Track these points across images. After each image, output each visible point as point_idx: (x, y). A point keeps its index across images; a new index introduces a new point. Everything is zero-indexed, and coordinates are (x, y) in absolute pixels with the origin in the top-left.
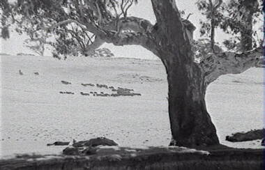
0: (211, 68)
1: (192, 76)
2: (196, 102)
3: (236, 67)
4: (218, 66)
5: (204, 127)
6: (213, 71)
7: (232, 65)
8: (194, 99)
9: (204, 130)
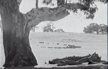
0: (32, 17)
1: (16, 21)
2: (19, 38)
3: (50, 16)
4: (38, 16)
5: (22, 54)
6: (34, 19)
7: (47, 15)
8: (17, 36)
9: (22, 56)
